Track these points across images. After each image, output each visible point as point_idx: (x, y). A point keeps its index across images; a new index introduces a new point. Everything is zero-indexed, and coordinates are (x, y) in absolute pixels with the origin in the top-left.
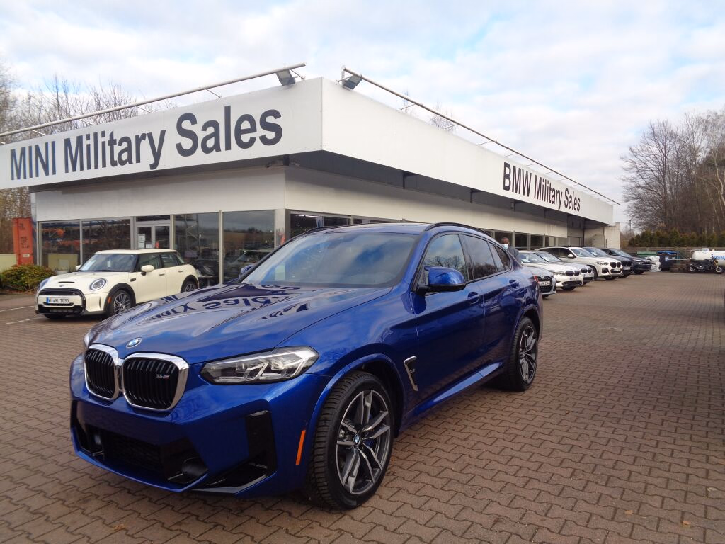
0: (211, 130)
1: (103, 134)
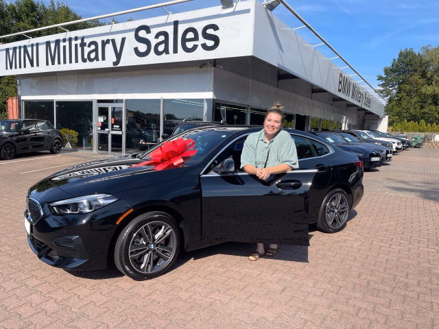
0: (162, 38)
1: (76, 38)
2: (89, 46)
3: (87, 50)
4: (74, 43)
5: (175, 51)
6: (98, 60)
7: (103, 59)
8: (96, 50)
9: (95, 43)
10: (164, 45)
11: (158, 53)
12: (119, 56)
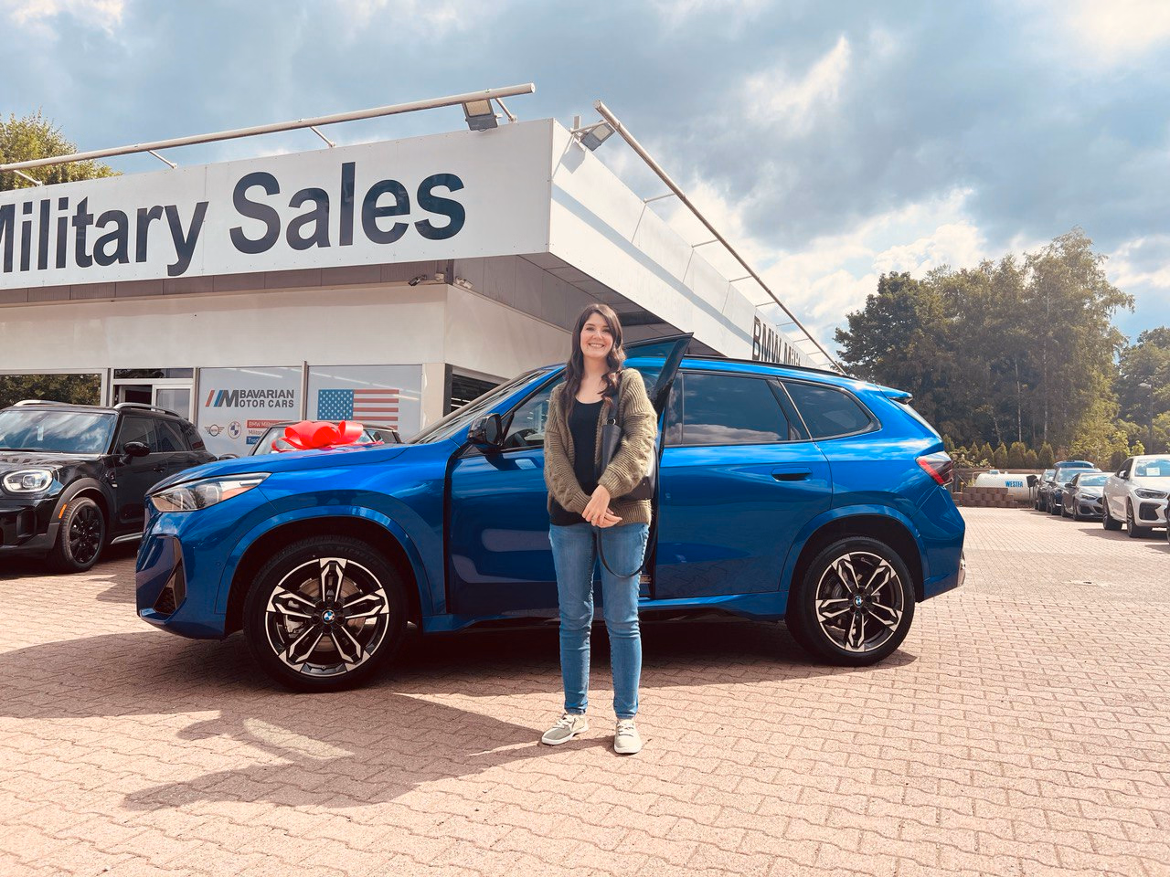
0: (310, 206)
1: (63, 203)
2: (101, 224)
3: (93, 234)
4: (55, 214)
5: (346, 238)
6: (124, 260)
7: (141, 256)
8: (121, 235)
9: (120, 217)
10: (314, 222)
11: (298, 243)
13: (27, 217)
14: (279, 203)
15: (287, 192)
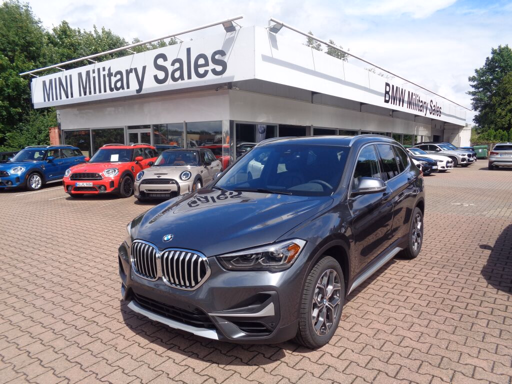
0: (177, 65)
1: (104, 69)
2: (115, 76)
3: (114, 79)
5: (189, 77)
6: (123, 89)
7: (128, 87)
8: (121, 80)
9: (120, 73)
10: (179, 71)
11: (175, 79)
12: (141, 83)
13: (94, 75)
14: (167, 64)
15: (170, 60)
